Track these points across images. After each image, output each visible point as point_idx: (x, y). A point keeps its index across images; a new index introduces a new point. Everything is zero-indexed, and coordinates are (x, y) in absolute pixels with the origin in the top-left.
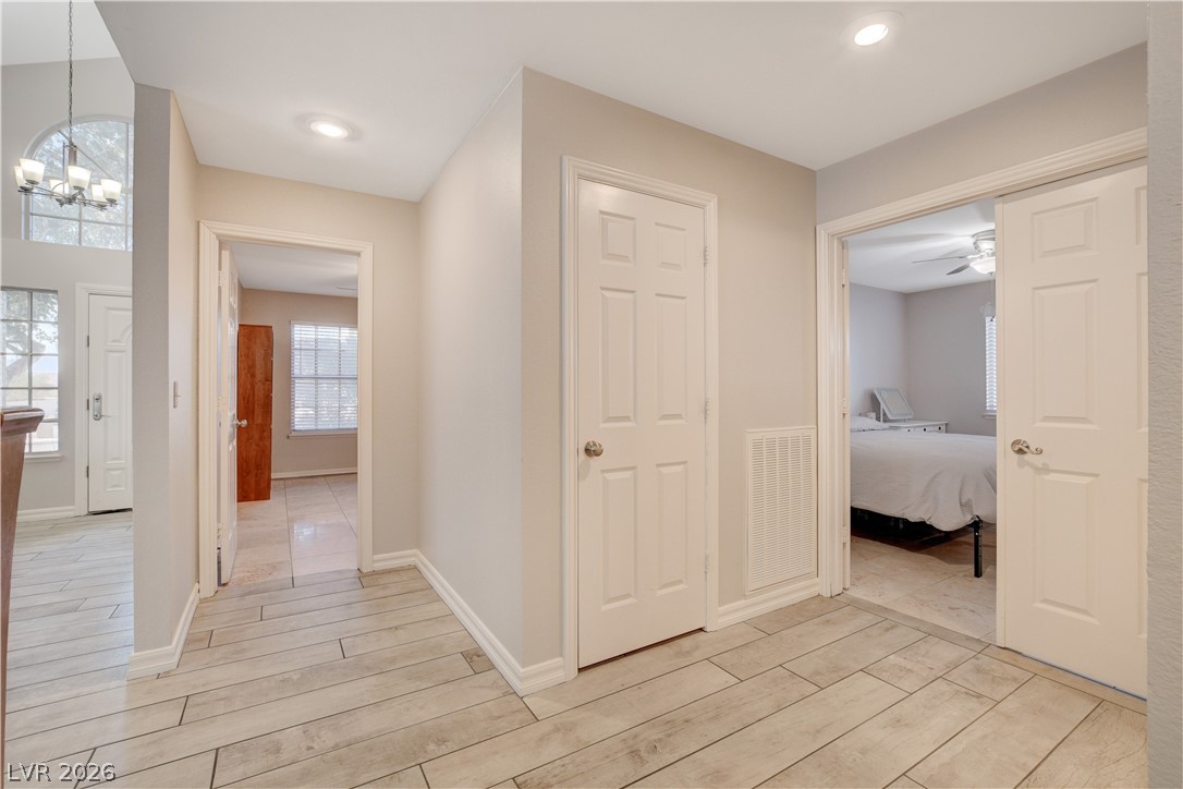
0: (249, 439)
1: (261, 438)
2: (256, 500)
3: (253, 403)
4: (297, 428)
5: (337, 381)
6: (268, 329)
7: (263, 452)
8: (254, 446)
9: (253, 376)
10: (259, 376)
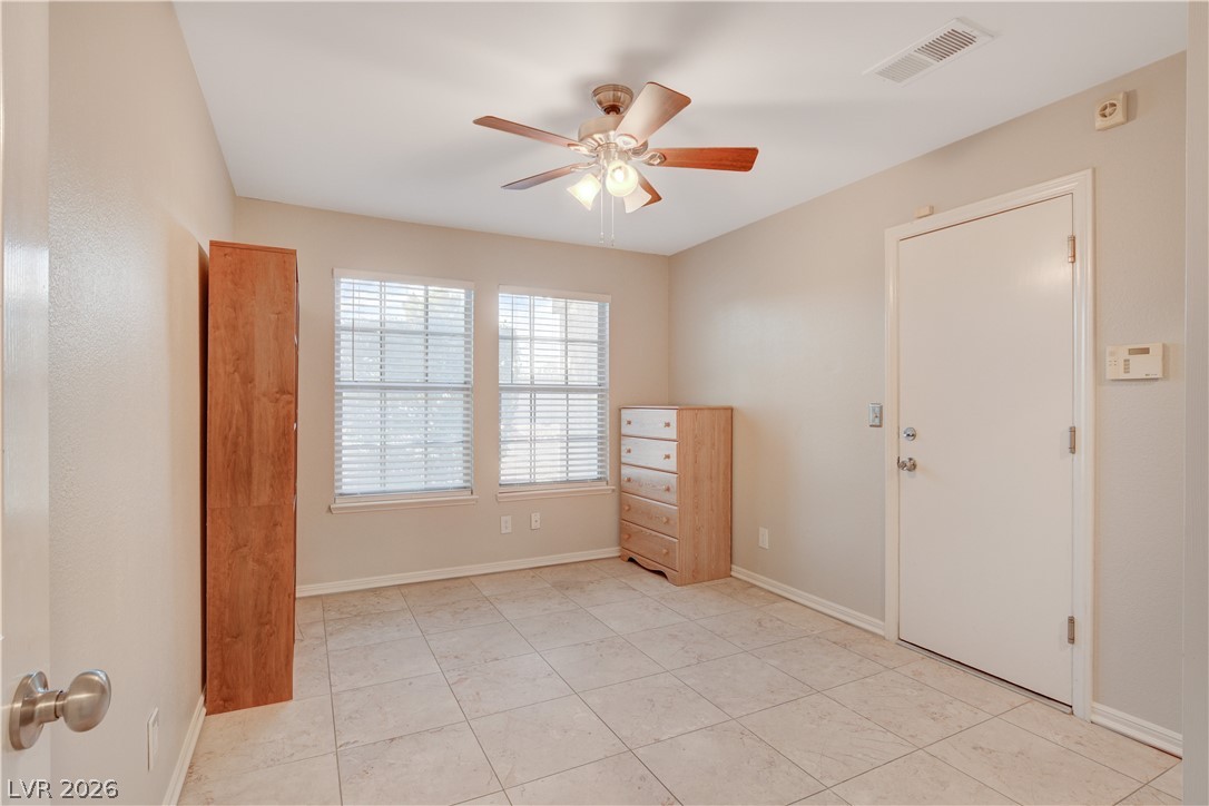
0: (238, 547)
1: (269, 543)
2: (257, 704)
3: (250, 450)
4: (345, 489)
5: (421, 395)
6: (286, 258)
7: (276, 577)
8: (251, 565)
9: (248, 379)
10: (264, 380)
